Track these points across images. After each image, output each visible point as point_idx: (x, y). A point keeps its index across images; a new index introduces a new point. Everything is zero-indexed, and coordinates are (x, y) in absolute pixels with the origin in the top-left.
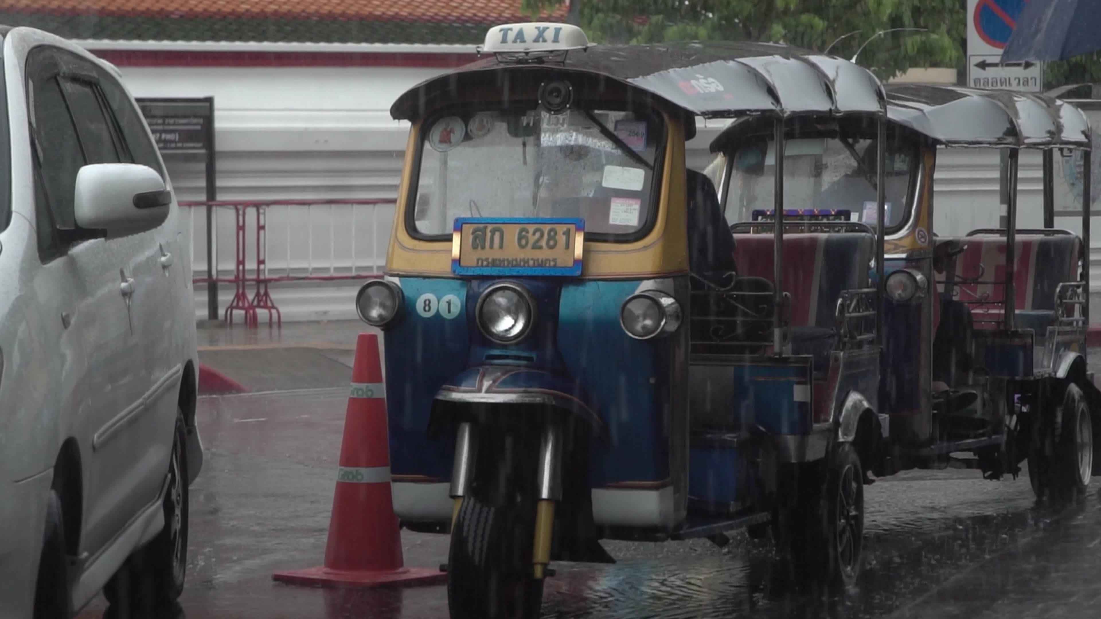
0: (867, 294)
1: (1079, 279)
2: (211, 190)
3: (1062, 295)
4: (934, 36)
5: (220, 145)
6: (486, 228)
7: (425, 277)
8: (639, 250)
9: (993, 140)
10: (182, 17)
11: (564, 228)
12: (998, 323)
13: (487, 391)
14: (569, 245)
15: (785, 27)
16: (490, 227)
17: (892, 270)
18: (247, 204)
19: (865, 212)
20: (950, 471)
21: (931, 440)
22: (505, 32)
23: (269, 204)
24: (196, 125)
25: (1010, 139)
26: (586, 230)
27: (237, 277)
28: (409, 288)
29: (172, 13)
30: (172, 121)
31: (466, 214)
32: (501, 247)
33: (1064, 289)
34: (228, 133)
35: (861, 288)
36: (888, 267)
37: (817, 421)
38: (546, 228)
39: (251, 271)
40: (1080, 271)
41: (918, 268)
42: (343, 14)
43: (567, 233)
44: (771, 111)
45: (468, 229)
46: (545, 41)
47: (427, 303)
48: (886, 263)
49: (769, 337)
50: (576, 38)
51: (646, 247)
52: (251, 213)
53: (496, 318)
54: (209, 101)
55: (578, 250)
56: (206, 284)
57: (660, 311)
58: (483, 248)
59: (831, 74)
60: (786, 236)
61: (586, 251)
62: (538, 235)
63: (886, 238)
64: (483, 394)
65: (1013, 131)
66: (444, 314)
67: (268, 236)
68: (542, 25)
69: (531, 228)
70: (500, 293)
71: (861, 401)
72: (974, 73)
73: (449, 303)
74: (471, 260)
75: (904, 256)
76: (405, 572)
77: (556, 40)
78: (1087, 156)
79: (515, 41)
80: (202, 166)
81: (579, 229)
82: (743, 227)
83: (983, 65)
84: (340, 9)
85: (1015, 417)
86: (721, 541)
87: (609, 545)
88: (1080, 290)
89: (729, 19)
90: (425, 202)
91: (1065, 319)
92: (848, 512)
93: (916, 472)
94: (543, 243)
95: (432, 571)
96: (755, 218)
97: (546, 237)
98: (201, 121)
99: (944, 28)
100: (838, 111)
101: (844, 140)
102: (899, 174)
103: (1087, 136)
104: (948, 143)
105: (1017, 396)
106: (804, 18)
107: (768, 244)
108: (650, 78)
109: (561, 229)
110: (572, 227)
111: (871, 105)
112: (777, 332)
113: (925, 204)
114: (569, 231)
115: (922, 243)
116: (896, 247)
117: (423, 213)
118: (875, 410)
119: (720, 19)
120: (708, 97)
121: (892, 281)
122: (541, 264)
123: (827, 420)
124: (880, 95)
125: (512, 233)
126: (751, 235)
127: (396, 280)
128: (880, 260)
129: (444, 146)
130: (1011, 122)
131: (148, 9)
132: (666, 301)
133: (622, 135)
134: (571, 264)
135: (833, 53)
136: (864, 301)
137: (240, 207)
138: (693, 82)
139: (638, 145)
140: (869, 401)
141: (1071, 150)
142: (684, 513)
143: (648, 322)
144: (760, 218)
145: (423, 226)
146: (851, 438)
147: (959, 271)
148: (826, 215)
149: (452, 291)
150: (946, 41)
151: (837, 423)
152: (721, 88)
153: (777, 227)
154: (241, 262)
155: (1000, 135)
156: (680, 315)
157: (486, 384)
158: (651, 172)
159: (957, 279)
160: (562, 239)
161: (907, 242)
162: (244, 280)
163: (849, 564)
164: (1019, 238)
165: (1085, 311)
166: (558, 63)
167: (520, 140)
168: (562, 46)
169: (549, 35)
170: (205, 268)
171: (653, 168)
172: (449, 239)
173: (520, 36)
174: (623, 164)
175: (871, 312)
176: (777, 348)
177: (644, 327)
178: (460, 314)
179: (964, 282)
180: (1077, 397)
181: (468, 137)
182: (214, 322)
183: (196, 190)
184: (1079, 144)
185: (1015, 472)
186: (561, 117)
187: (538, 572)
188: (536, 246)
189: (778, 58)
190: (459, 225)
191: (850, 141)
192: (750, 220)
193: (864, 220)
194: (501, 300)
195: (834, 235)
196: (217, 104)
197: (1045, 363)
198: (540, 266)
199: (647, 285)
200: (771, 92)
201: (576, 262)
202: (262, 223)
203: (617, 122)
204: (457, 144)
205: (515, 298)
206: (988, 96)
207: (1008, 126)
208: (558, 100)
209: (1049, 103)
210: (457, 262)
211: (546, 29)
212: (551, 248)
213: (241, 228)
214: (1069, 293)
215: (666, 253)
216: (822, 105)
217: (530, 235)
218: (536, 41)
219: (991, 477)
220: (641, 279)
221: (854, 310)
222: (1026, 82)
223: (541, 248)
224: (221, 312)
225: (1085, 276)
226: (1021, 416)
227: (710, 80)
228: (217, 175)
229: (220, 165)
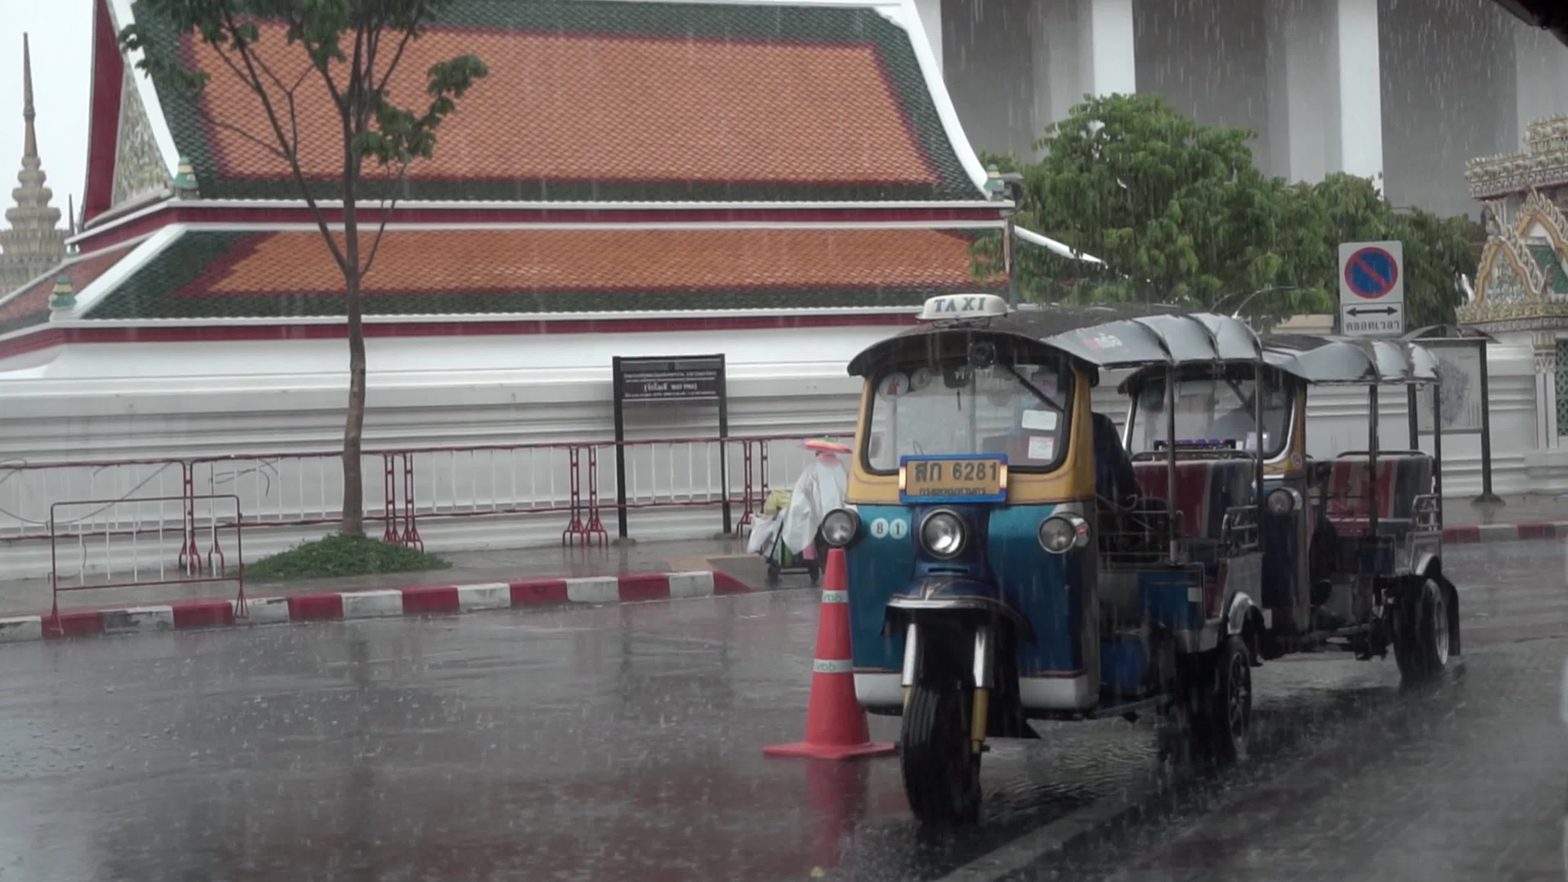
0: (1250, 510)
1: (1432, 491)
2: (724, 428)
3: (1419, 506)
4: (1313, 290)
5: (730, 392)
6: (925, 465)
7: (877, 505)
8: (1051, 480)
9: (1355, 378)
10: (699, 290)
11: (991, 462)
12: (1365, 530)
13: (931, 598)
14: (995, 476)
15: (1189, 285)
16: (930, 463)
17: (1270, 489)
18: (752, 439)
19: (1248, 441)
20: (1327, 654)
21: (1311, 629)
22: (939, 303)
23: (770, 438)
24: (710, 376)
25: (1369, 378)
26: (1011, 463)
27: (746, 498)
28: (864, 514)
29: (691, 287)
30: (691, 374)
31: (911, 453)
32: (940, 478)
33: (1420, 501)
34: (737, 383)
35: (1244, 504)
36: (1267, 487)
37: (1210, 616)
38: (976, 463)
39: (757, 493)
40: (1434, 483)
41: (1296, 488)
42: (828, 284)
43: (994, 467)
44: (1162, 361)
45: (912, 465)
46: (972, 309)
47: (880, 527)
48: (1265, 483)
49: (1166, 549)
50: (997, 305)
51: (1058, 477)
52: (756, 446)
53: (936, 539)
54: (721, 357)
55: (1003, 480)
56: (721, 504)
57: (1073, 530)
58: (925, 479)
59: (1213, 328)
60: (1178, 463)
61: (1010, 481)
62: (969, 468)
63: (1265, 462)
64: (926, 601)
65: (1372, 370)
66: (894, 535)
67: (770, 463)
68: (969, 296)
69: (964, 463)
70: (939, 517)
71: (1246, 600)
72: (1347, 319)
73: (898, 526)
74: (914, 491)
75: (1281, 476)
76: (871, 746)
77: (981, 308)
78: (1437, 389)
79: (947, 310)
80: (716, 410)
81: (1004, 462)
82: (1147, 456)
83: (1353, 312)
84: (825, 280)
85: (1382, 608)
86: (1131, 717)
87: (1033, 723)
88: (1434, 502)
89: (1142, 280)
90: (877, 444)
91: (1422, 525)
92: (1238, 692)
93: (1298, 655)
94: (974, 475)
95: (890, 746)
96: (1156, 447)
97: (976, 470)
98: (714, 373)
99: (1322, 282)
100: (1220, 359)
101: (1229, 381)
102: (1275, 408)
103: (1436, 373)
104: (1317, 383)
105: (1383, 591)
106: (1204, 278)
107: (1163, 469)
108: (1059, 337)
109: (989, 463)
110: (998, 462)
111: (1247, 353)
112: (1172, 544)
113: (1298, 433)
114: (995, 464)
115: (1298, 466)
116: (1275, 469)
117: (875, 453)
118: (1259, 605)
119: (1134, 280)
120: (1108, 351)
121: (1273, 498)
122: (973, 493)
123: (1217, 616)
124: (1256, 345)
125: (948, 467)
126: (1153, 463)
127: (854, 508)
128: (1260, 481)
129: (891, 397)
130: (1371, 364)
131: (672, 285)
132: (1077, 521)
133: (1037, 384)
134: (997, 491)
135: (1216, 312)
136: (1247, 516)
137: (748, 442)
138: (1096, 339)
139: (1051, 393)
140: (1253, 599)
141: (1422, 385)
142: (1096, 697)
143: (1063, 539)
144: (1160, 448)
145: (874, 462)
146: (1238, 631)
147: (1331, 488)
148: (1215, 443)
149: (900, 516)
150: (1323, 293)
151: (1226, 619)
152: (1120, 343)
153: (1170, 456)
154: (748, 486)
155: (1361, 374)
156: (1090, 533)
157: (929, 592)
158: (1061, 416)
159: (1329, 495)
160: (989, 471)
161: (1284, 465)
162: (751, 500)
163: (1239, 735)
164: (1381, 458)
165: (1439, 517)
166: (983, 327)
167: (955, 391)
168: (986, 313)
169: (975, 304)
170: (720, 491)
171: (1063, 411)
172: (896, 473)
173: (952, 306)
174: (1038, 408)
175: (1254, 525)
176: (1172, 557)
177: (1059, 544)
178: (907, 535)
179: (1336, 496)
180: (1433, 591)
181: (910, 389)
182: (728, 535)
183: (712, 429)
184: (1428, 380)
185: (1383, 653)
186: (987, 371)
187: (976, 748)
188: (968, 478)
189: (1169, 317)
190: (904, 462)
191: (1234, 382)
192: (1153, 451)
193: (1248, 447)
194: (940, 523)
195: (1223, 461)
196: (727, 360)
197: (1406, 562)
198: (972, 494)
199: (1060, 509)
200: (1163, 345)
201: (1002, 490)
202: (765, 454)
203: (1033, 374)
204: (902, 395)
205: (952, 521)
206: (1352, 342)
207: (1367, 366)
208: (983, 358)
209: (1403, 346)
210: (903, 492)
211: (972, 299)
212: (980, 479)
213: (748, 459)
214: (1424, 504)
215: (1077, 482)
216: (1205, 354)
217: (963, 469)
218: (965, 309)
219: (1362, 659)
220: (1055, 504)
221: (1239, 524)
222: (1390, 326)
223: (972, 479)
224: (734, 527)
225: (1438, 489)
226: (1387, 608)
227: (1111, 337)
228: (728, 417)
229: (731, 408)
